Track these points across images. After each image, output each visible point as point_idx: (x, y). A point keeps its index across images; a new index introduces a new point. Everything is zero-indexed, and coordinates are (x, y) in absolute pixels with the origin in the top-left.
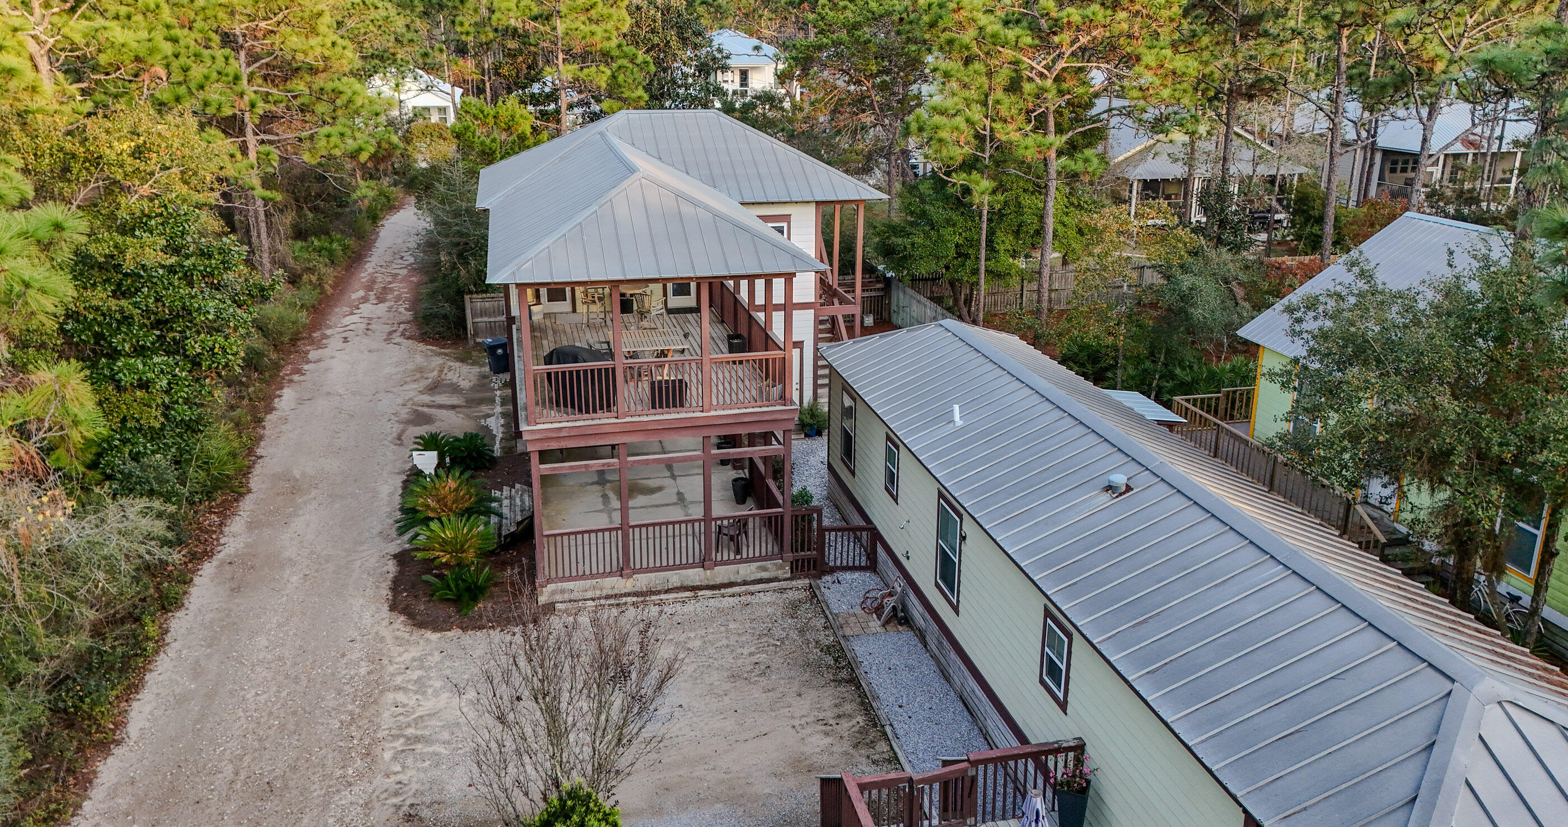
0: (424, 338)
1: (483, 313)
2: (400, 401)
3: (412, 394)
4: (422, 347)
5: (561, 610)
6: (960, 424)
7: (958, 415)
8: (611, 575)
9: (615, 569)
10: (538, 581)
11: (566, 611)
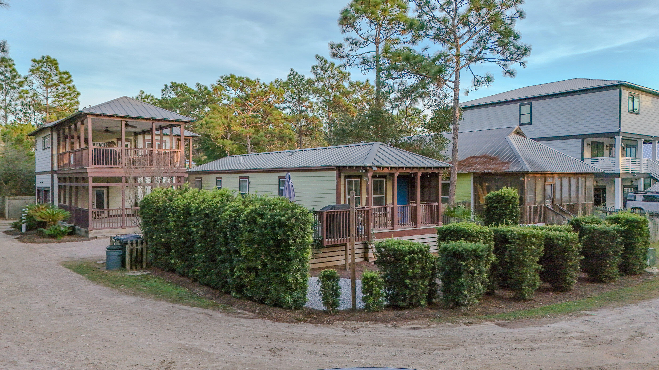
5: (99, 238)
6: (242, 163)
7: (242, 161)
8: (117, 228)
9: (119, 226)
10: (89, 229)
11: (101, 238)
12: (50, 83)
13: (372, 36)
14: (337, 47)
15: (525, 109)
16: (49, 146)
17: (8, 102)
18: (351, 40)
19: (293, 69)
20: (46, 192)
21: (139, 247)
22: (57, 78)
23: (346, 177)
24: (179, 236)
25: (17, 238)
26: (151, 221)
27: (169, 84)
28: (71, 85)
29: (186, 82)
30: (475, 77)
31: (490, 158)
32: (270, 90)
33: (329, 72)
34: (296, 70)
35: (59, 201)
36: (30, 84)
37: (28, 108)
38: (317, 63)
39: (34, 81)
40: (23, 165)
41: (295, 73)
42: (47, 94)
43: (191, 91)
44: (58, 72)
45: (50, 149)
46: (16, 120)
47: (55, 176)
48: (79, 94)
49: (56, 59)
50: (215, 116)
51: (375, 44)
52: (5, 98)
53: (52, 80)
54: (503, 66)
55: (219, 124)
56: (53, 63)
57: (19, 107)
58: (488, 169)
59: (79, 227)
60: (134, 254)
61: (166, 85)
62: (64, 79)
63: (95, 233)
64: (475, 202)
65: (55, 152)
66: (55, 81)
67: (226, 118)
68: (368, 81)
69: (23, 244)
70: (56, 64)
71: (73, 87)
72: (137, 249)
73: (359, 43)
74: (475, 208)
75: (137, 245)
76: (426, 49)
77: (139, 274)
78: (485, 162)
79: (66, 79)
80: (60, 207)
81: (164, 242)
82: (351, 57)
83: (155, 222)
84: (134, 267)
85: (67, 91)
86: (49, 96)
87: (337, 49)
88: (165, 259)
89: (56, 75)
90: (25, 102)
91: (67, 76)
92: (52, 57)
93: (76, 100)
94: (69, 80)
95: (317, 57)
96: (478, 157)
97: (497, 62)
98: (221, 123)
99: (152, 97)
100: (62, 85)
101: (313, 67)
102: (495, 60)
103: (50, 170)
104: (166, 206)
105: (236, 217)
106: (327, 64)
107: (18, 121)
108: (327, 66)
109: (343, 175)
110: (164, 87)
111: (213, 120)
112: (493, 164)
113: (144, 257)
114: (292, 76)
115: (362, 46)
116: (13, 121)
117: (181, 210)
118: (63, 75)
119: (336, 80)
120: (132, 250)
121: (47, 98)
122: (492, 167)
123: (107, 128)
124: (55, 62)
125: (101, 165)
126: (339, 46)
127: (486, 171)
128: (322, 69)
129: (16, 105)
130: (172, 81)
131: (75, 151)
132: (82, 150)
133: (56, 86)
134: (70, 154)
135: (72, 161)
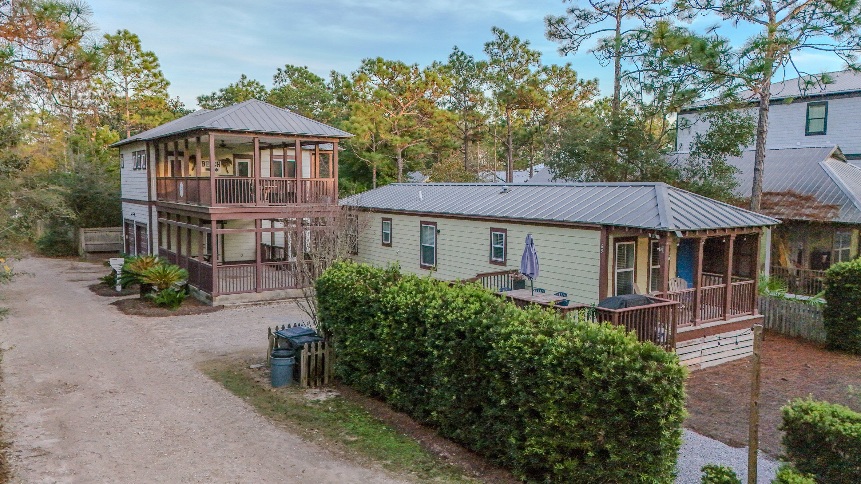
1: (92, 239)
5: (227, 307)
6: (422, 199)
7: (421, 197)
8: (250, 291)
9: (252, 288)
10: (214, 293)
11: (230, 307)
12: (130, 69)
13: (608, 5)
14: (557, 23)
15: (817, 112)
16: (144, 166)
17: (73, 93)
18: (577, 12)
19: (458, 47)
20: (139, 228)
21: (319, 353)
22: (139, 61)
23: (616, 240)
24: (398, 351)
25: (113, 304)
26: (342, 317)
27: (284, 69)
28: (156, 71)
29: (307, 66)
30: (800, 76)
31: (801, 197)
32: (434, 81)
33: (511, 51)
34: (461, 49)
35: (160, 243)
37: (101, 103)
38: (494, 38)
40: (102, 185)
41: (459, 53)
42: (127, 84)
43: (313, 78)
44: (139, 53)
45: (146, 171)
47: (154, 208)
48: (168, 84)
49: (137, 34)
50: (360, 119)
51: (616, 17)
53: (131, 64)
54: (846, 58)
55: (364, 131)
56: (134, 40)
57: (88, 101)
58: (800, 215)
59: (196, 289)
60: (313, 364)
61: (279, 70)
62: (148, 63)
63: (221, 300)
64: (772, 263)
65: (153, 175)
66: (137, 66)
67: (372, 120)
68: (569, 65)
69: (127, 317)
70: (137, 42)
71: (160, 74)
72: (316, 355)
73: (589, 16)
74: (773, 272)
75: (316, 350)
76: (713, 29)
77: (323, 397)
78: (792, 203)
79: (150, 63)
80: (162, 252)
81: (366, 353)
82: (576, 37)
83: (349, 320)
84: (312, 384)
85: (151, 79)
86: (129, 87)
87: (556, 26)
88: (366, 379)
89: (137, 57)
90: (95, 94)
91: (151, 59)
92: (132, 32)
93: (164, 92)
94: (155, 64)
95: (494, 30)
96: (778, 194)
97: (837, 52)
98: (367, 129)
99: (257, 84)
100: (145, 72)
101: (487, 45)
102: (833, 48)
103: (147, 199)
104: (370, 299)
105: (532, 353)
106: (508, 40)
108: (508, 43)
109: (611, 237)
110: (276, 72)
111: (356, 125)
112: (808, 207)
113: (326, 367)
114: (455, 57)
115: (594, 21)
117: (404, 313)
118: (146, 58)
119: (519, 62)
120: (309, 357)
121: (126, 90)
122: (808, 211)
123: (223, 141)
124: (135, 39)
125: (227, 202)
126: (561, 21)
127: (797, 218)
128: (500, 46)
129: (84, 97)
130: (287, 64)
131: (187, 179)
132: (199, 179)
133: (137, 72)
134: (178, 182)
135: (182, 192)
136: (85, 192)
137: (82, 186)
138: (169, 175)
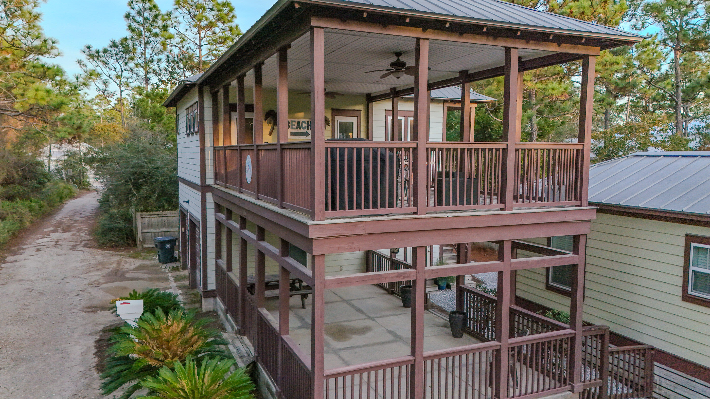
0: (102, 246)
1: (150, 226)
2: (86, 282)
3: (97, 278)
4: (101, 251)
12: (203, 23)
16: (197, 128)
22: (213, 13)
28: (233, 24)
35: (218, 254)
36: (175, 24)
37: (176, 66)
39: (181, 19)
42: (200, 40)
45: (199, 136)
46: (160, 84)
47: (209, 197)
52: (145, 51)
57: (163, 65)
62: (223, 14)
65: (209, 144)
66: (211, 18)
71: (237, 27)
79: (226, 14)
86: (202, 44)
89: (212, 9)
91: (227, 10)
94: (231, 15)
100: (221, 25)
103: (201, 182)
107: (163, 86)
116: (156, 86)
118: (221, 9)
121: (200, 47)
129: (160, 60)
131: (259, 149)
132: (283, 148)
133: (211, 25)
134: (244, 153)
135: (249, 176)
136: (142, 167)
137: (138, 159)
138: (234, 142)
